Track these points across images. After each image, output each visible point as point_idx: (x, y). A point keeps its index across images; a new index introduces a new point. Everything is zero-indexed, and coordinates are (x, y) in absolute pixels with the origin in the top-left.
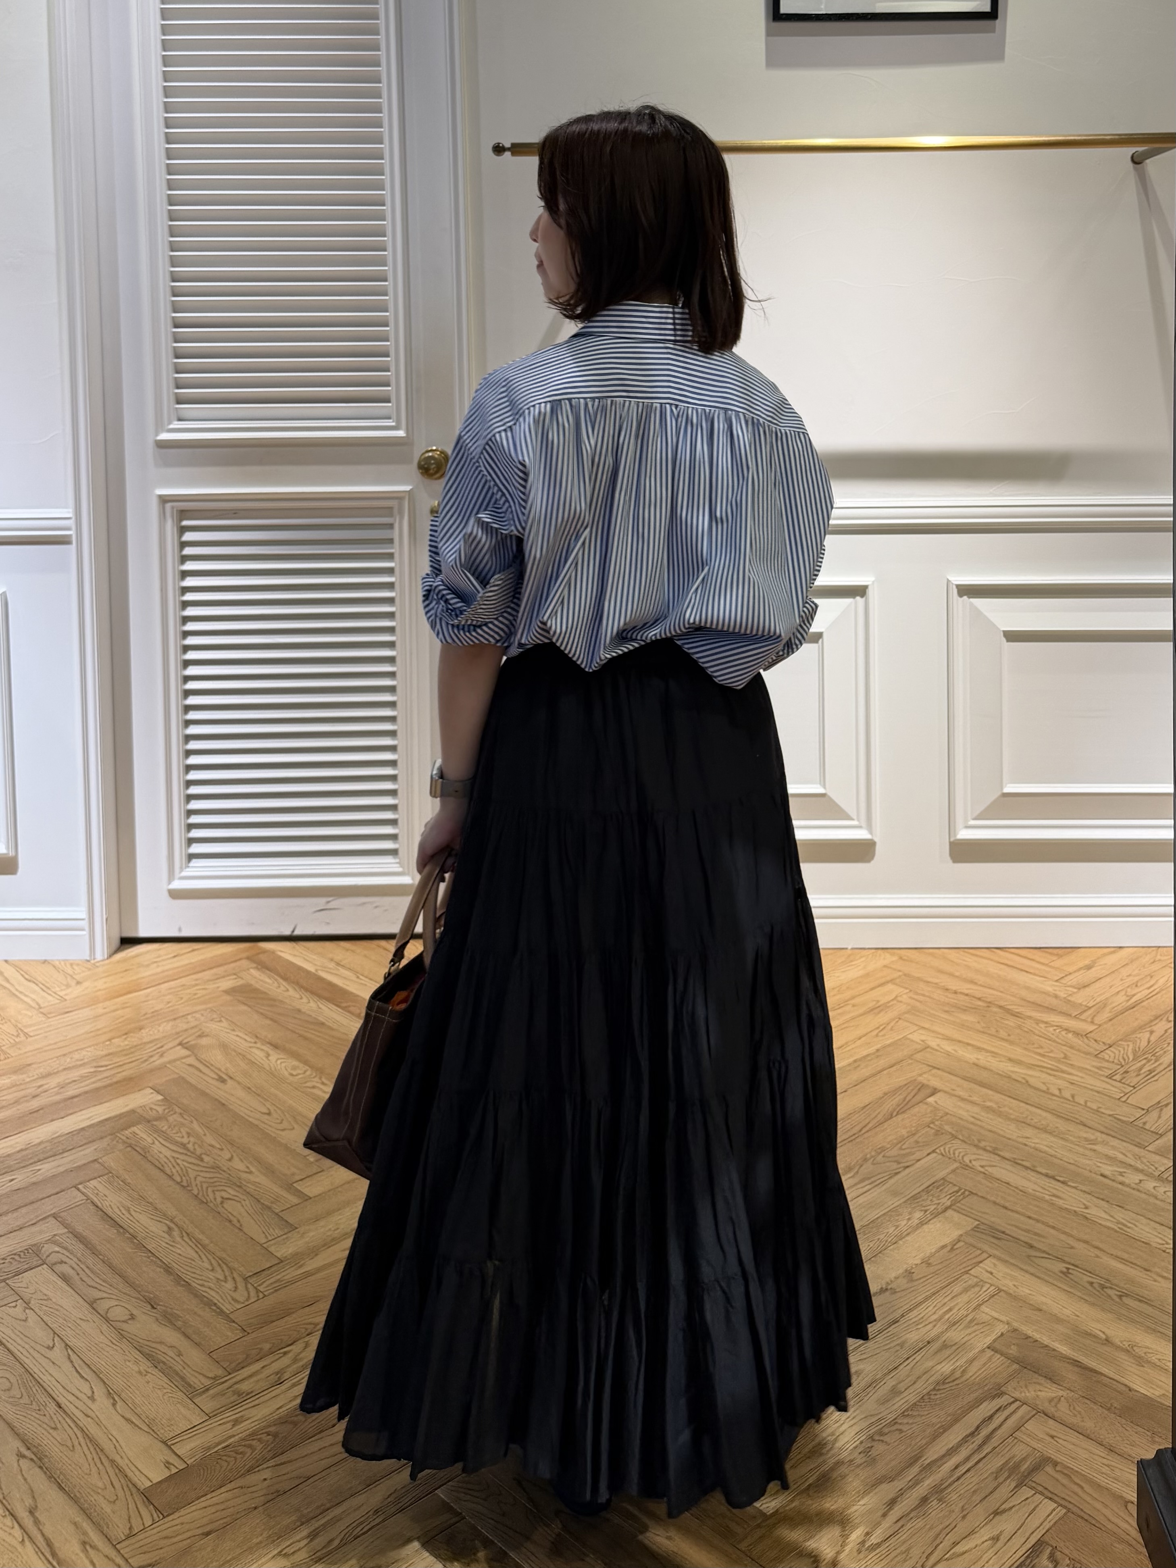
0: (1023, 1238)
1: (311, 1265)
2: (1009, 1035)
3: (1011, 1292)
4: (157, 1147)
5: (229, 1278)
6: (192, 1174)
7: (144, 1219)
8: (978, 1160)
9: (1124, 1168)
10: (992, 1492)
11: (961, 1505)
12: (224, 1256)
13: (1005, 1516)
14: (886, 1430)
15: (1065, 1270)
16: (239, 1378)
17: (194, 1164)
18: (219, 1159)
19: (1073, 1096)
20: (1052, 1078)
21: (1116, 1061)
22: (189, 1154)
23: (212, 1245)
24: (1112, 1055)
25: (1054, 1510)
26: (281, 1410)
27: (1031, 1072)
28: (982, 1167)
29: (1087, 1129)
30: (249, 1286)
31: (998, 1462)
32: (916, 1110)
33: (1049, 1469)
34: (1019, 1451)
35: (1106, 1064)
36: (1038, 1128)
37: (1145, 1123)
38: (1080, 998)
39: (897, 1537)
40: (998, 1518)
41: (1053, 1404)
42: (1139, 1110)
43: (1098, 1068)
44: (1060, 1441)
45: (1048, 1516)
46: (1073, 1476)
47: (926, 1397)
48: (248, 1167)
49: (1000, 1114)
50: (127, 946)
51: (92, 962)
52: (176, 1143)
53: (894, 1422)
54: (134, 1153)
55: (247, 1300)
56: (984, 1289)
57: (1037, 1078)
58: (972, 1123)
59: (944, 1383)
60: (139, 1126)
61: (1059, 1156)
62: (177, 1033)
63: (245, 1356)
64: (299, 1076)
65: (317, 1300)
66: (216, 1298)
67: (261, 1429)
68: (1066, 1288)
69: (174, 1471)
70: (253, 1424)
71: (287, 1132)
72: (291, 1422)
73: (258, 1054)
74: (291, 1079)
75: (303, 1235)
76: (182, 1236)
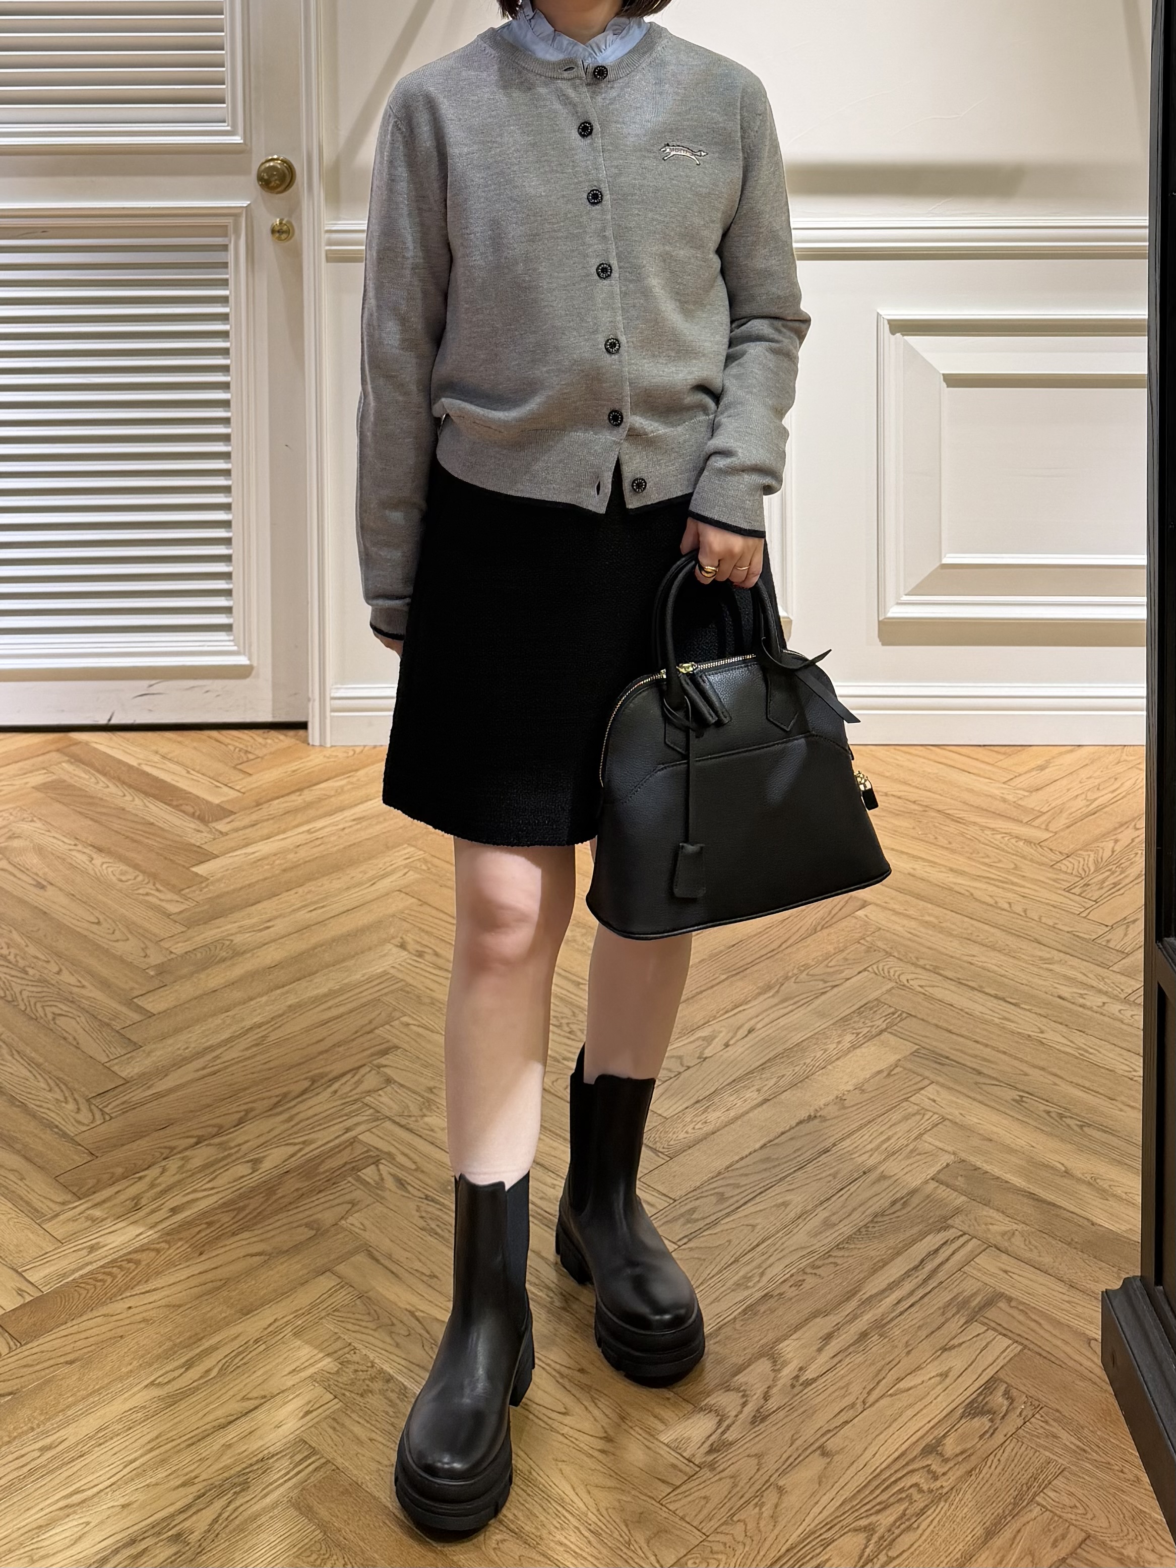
0: (969, 1064)
1: (161, 1086)
2: (950, 843)
3: (957, 1120)
5: (70, 1100)
6: (17, 989)
8: (916, 979)
9: (1085, 989)
10: (940, 1327)
11: (904, 1341)
12: (61, 1076)
13: (954, 1352)
14: (819, 1263)
15: (1018, 1098)
16: (88, 1205)
17: (17, 977)
18: (46, 972)
19: (1025, 911)
20: (999, 890)
21: (1075, 873)
22: (10, 966)
23: (46, 1064)
24: (1070, 866)
25: (1009, 1346)
26: (141, 1237)
27: (975, 884)
28: (922, 987)
29: (1043, 947)
30: (93, 1107)
31: (947, 1296)
32: (844, 924)
33: (1003, 1305)
34: (969, 1286)
35: (1063, 876)
36: (987, 946)
37: (1108, 941)
38: (1032, 802)
39: (834, 1372)
40: (946, 1353)
41: (1006, 1237)
42: (1102, 927)
43: (1054, 880)
44: (1014, 1276)
45: (1003, 1352)
46: (1029, 1313)
47: (863, 1230)
48: (80, 982)
49: (942, 930)
53: (827, 1255)
55: (93, 1122)
56: (927, 1117)
57: (983, 891)
58: (910, 940)
59: (882, 1215)
63: (95, 1181)
64: (130, 882)
65: (170, 1123)
66: (57, 1120)
67: (121, 1257)
68: (1020, 1118)
69: (28, 1299)
70: (111, 1251)
71: (121, 943)
72: (153, 1250)
73: (80, 858)
74: (120, 884)
75: (149, 1054)
76: (12, 1055)
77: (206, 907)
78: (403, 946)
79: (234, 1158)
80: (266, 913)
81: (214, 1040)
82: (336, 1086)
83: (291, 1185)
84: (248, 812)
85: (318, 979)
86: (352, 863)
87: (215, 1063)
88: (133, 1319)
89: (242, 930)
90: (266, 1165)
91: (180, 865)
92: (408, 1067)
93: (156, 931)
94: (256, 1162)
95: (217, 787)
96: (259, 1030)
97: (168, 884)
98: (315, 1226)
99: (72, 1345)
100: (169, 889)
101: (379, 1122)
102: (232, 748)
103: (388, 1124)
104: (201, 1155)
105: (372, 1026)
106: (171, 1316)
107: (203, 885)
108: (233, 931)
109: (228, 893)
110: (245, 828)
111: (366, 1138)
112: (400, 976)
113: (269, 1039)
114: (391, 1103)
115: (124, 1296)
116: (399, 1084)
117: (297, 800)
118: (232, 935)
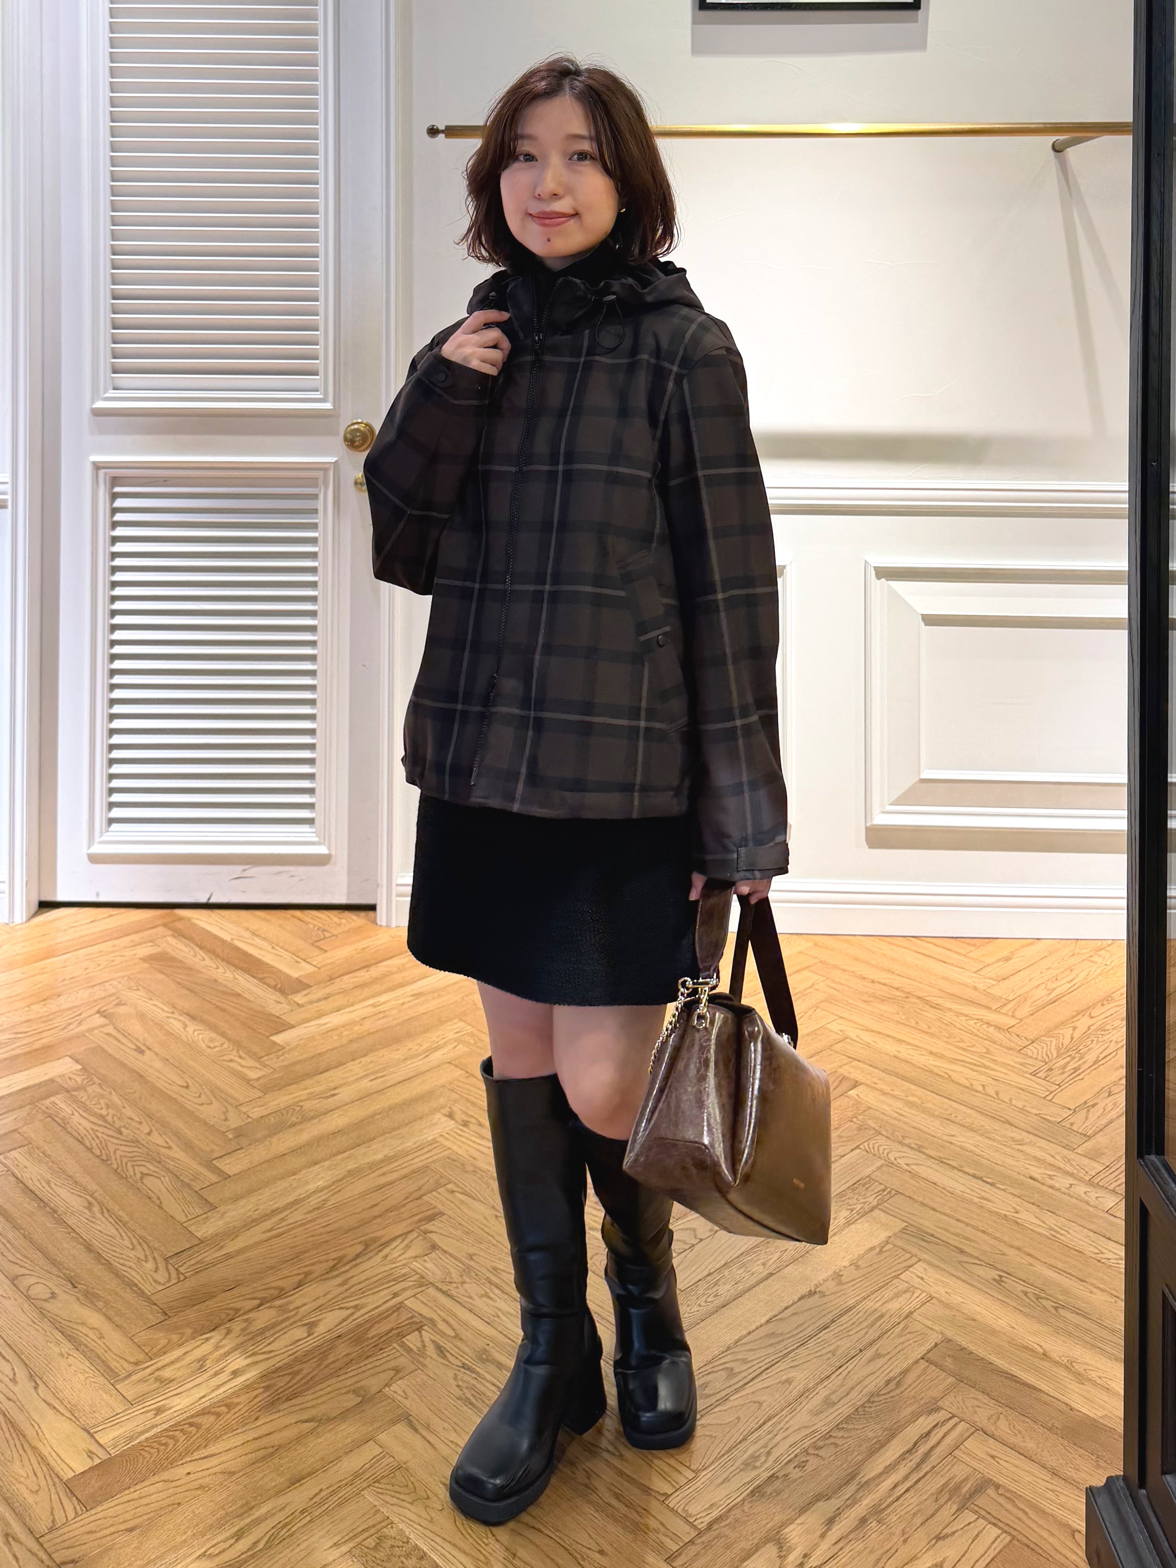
0: (952, 1242)
1: (231, 1247)
2: (929, 1027)
3: (943, 1299)
4: (76, 1118)
5: (150, 1259)
6: (112, 1148)
7: (64, 1193)
8: (903, 1157)
9: (1053, 1170)
10: (933, 1515)
11: (901, 1528)
12: (145, 1234)
13: (947, 1541)
14: (820, 1443)
15: (997, 1277)
16: (160, 1365)
17: (113, 1137)
18: (138, 1132)
19: (997, 1094)
20: (974, 1073)
21: (1039, 1058)
22: (108, 1126)
23: (132, 1222)
24: (1035, 1051)
25: (998, 1537)
26: (204, 1400)
27: (954, 1067)
28: (907, 1165)
29: (1015, 1129)
30: (170, 1267)
31: (939, 1482)
33: (991, 1492)
34: (959, 1472)
35: (1030, 1061)
36: (964, 1126)
37: (1072, 1124)
38: (1000, 990)
39: (836, 1560)
40: (940, 1543)
41: (992, 1421)
42: (1066, 1110)
43: (1021, 1064)
44: (1001, 1462)
45: (993, 1542)
46: (1017, 1501)
47: (860, 1410)
48: (167, 1142)
49: (925, 1111)
50: (45, 910)
51: (11, 925)
52: (95, 1115)
53: (828, 1435)
54: (55, 1124)
55: (168, 1282)
56: (916, 1295)
57: (960, 1073)
58: (895, 1119)
59: (879, 1395)
60: (59, 1096)
61: (986, 1156)
62: (96, 1001)
63: (166, 1341)
64: (217, 1049)
65: (238, 1284)
66: (137, 1278)
67: (184, 1420)
68: (999, 1297)
69: (97, 1461)
70: (175, 1414)
71: (205, 1106)
72: (214, 1413)
73: (176, 1025)
74: (209, 1051)
75: (222, 1217)
76: (102, 1213)
77: (282, 1074)
78: (451, 1116)
79: (292, 1320)
80: (333, 1081)
81: (280, 1203)
82: (386, 1251)
83: (343, 1349)
84: (322, 985)
85: (375, 1146)
86: (410, 1036)
87: (280, 1226)
88: (190, 1486)
89: (311, 1097)
90: (321, 1329)
91: (260, 1033)
92: (451, 1233)
93: (237, 1096)
94: (312, 1326)
95: (297, 962)
96: (321, 1194)
97: (250, 1052)
98: (362, 1393)
99: (134, 1511)
100: (251, 1057)
101: (424, 1288)
102: (311, 926)
103: (431, 1291)
104: (264, 1317)
105: (421, 1192)
106: (225, 1483)
107: (280, 1053)
108: (303, 1098)
109: (299, 1062)
110: (318, 1000)
111: (411, 1303)
112: (447, 1144)
113: (329, 1203)
114: (435, 1268)
115: (184, 1461)
116: (443, 1250)
117: (364, 976)
118: (302, 1101)
